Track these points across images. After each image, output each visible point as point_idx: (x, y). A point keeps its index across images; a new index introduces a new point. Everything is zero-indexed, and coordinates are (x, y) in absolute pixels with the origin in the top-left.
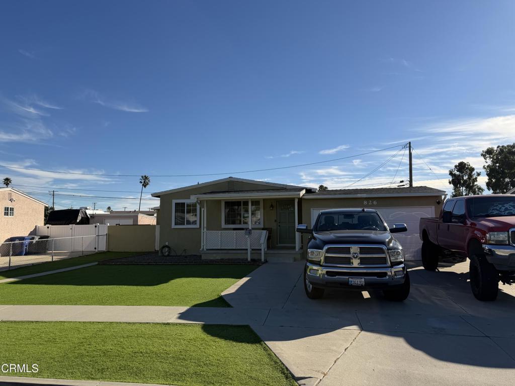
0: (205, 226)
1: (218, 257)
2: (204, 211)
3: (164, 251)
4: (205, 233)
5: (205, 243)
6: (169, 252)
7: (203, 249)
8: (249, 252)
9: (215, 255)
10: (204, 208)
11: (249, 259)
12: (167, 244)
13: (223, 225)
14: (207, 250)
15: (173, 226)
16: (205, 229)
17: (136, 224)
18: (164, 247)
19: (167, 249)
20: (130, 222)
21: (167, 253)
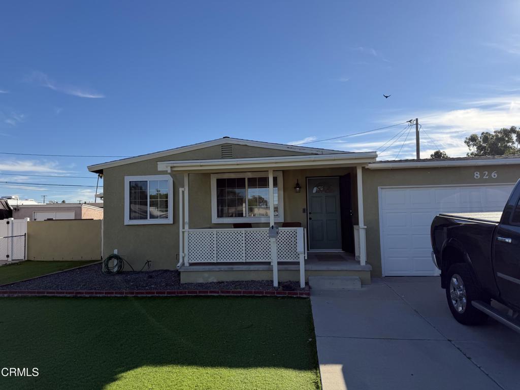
0: (187, 220)
1: (213, 279)
2: (183, 192)
3: (110, 265)
4: (186, 234)
5: (186, 252)
6: (120, 267)
7: (183, 264)
8: (275, 267)
9: (206, 275)
10: (183, 187)
11: (276, 284)
12: (116, 252)
13: (215, 219)
14: (191, 264)
15: (127, 221)
16: (187, 227)
17: (78, 219)
18: (110, 258)
19: (116, 262)
20: (71, 215)
21: (116, 269)
